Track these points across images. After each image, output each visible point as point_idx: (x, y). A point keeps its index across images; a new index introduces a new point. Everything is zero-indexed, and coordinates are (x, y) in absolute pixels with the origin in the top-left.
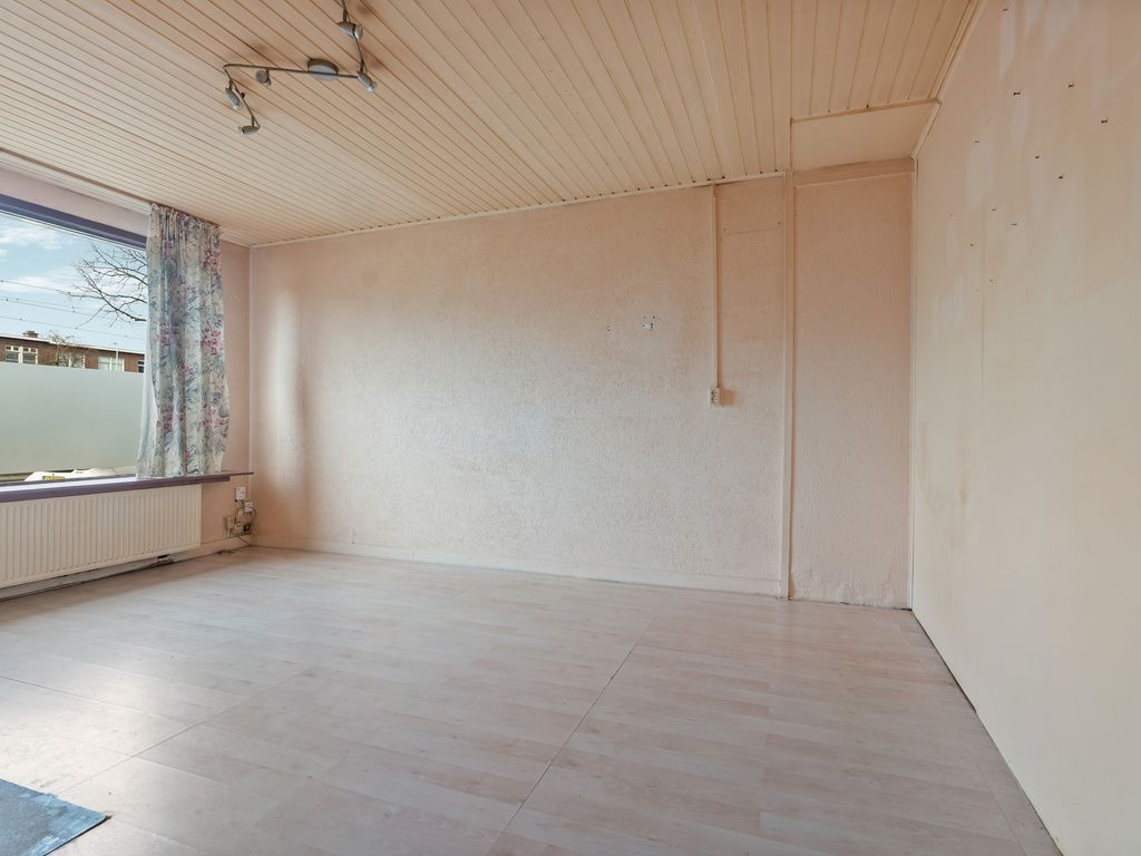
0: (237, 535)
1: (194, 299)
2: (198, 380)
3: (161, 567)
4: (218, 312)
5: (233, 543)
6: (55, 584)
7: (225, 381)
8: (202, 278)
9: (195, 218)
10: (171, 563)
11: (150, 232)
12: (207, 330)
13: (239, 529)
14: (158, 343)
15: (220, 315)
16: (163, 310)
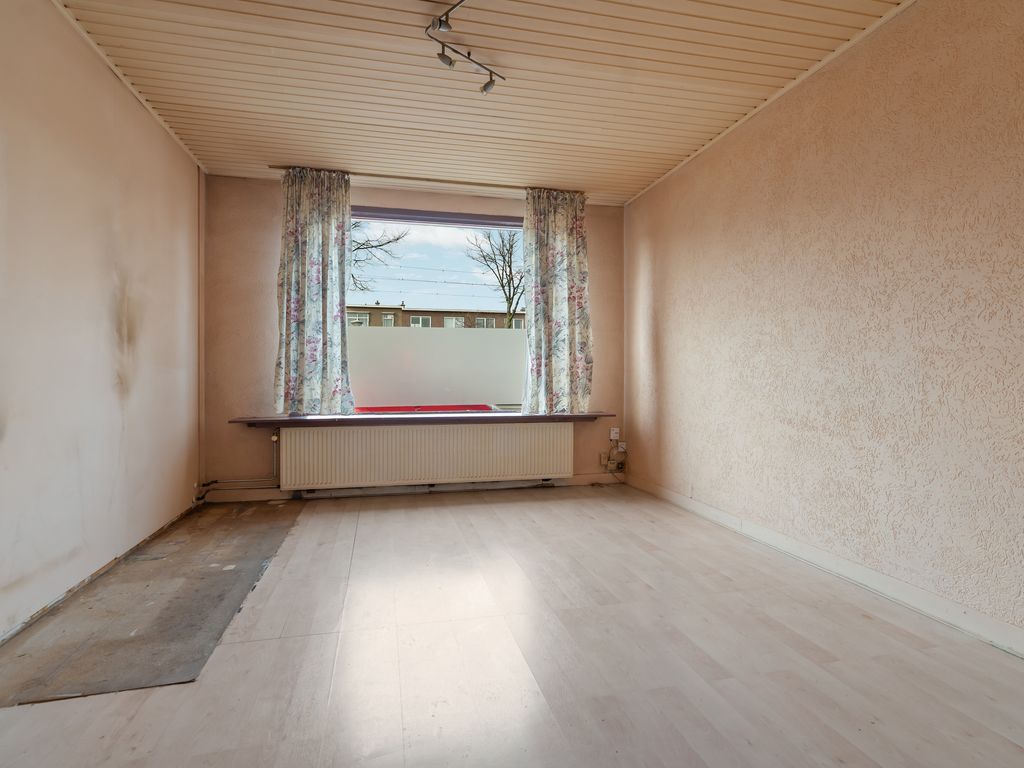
0: (611, 472)
1: (562, 261)
2: (565, 332)
3: (543, 489)
4: (583, 270)
5: (608, 478)
6: (471, 487)
7: (590, 330)
8: (569, 242)
9: (562, 191)
10: (553, 487)
11: (526, 212)
12: (572, 287)
13: (612, 466)
14: (533, 303)
15: (585, 272)
16: (536, 275)
